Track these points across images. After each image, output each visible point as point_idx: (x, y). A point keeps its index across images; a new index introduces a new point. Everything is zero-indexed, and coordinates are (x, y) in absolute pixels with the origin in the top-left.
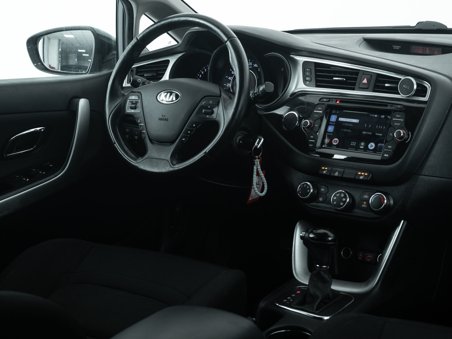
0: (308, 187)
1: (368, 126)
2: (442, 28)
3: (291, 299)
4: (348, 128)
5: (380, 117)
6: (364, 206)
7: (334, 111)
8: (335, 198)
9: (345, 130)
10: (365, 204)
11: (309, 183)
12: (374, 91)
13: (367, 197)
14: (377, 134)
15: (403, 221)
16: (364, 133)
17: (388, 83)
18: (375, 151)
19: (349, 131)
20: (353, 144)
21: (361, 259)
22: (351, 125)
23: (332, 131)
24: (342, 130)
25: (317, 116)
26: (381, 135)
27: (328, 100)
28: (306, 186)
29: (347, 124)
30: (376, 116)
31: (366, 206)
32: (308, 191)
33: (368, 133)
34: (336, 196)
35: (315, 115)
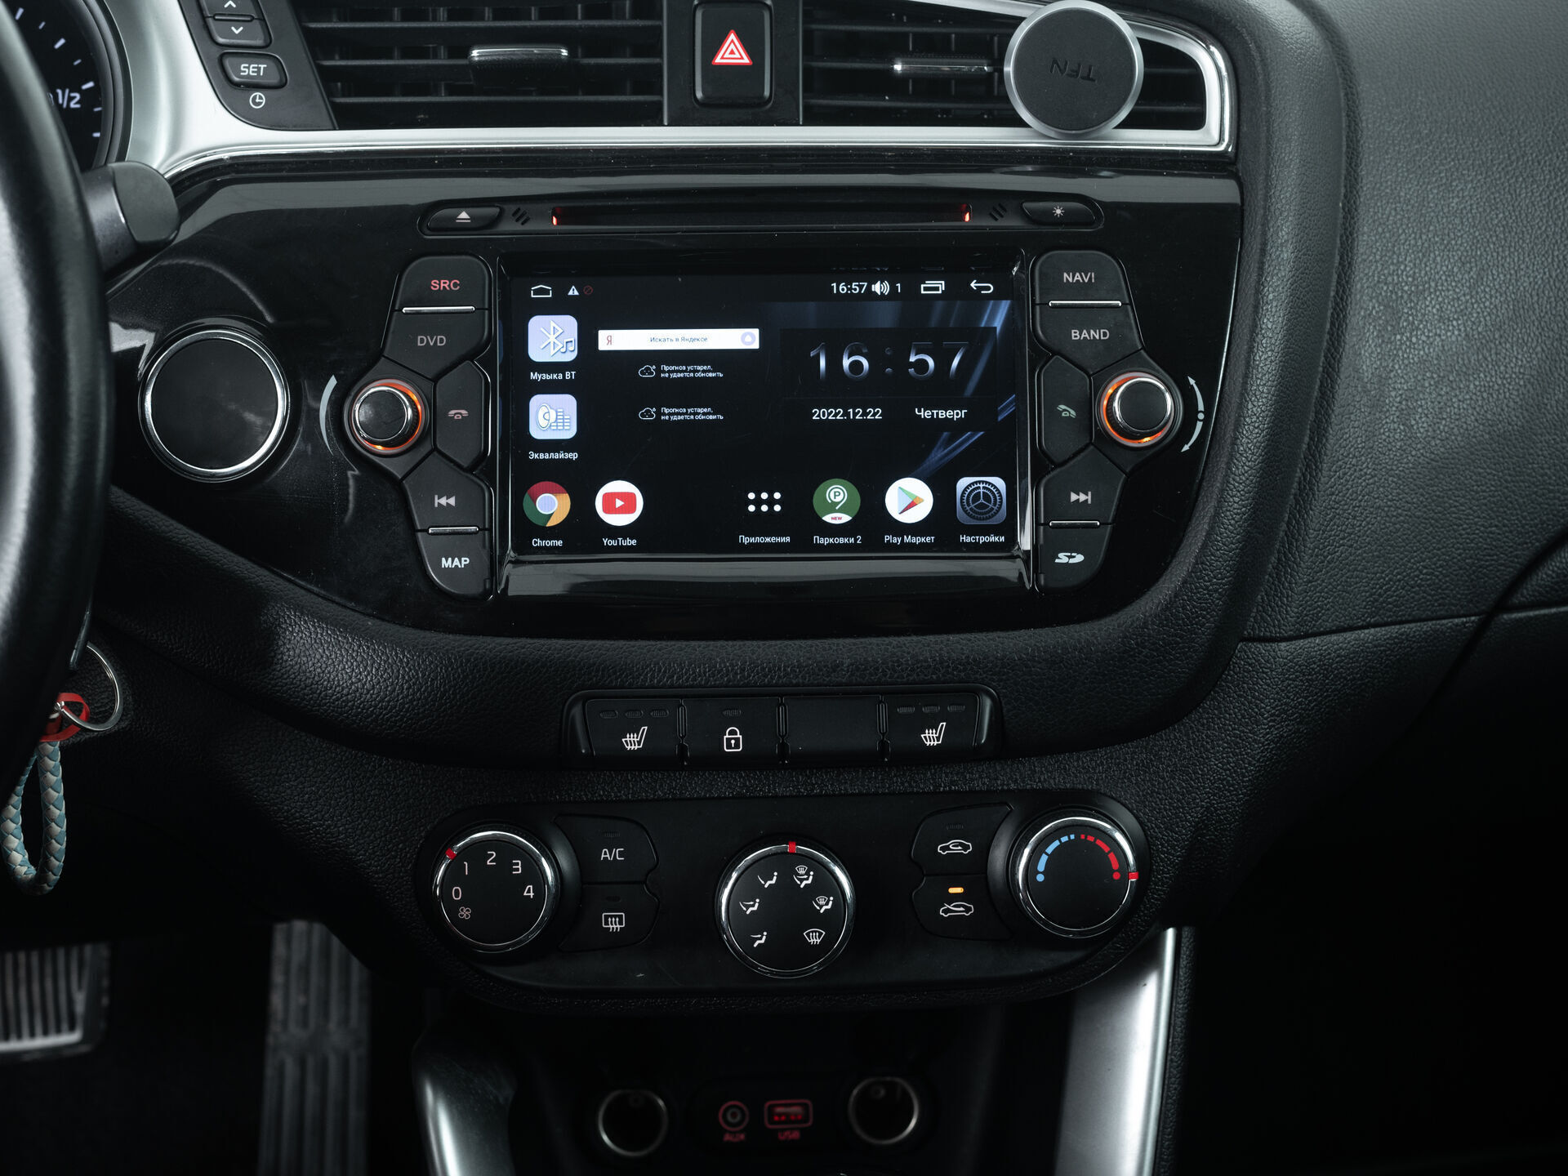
0: (518, 867)
1: (836, 362)
4: (688, 393)
5: (912, 291)
6: (957, 909)
7: (541, 290)
8: (750, 905)
9: (673, 414)
10: (957, 897)
12: (814, 118)
13: (965, 847)
14: (925, 414)
15: (1170, 933)
16: (819, 414)
18: (943, 530)
19: (703, 414)
20: (765, 501)
21: (742, 1137)
22: (703, 371)
23: (569, 431)
24: (648, 414)
25: (440, 340)
26: (957, 415)
27: (493, 211)
28: (504, 862)
29: (675, 373)
30: (878, 288)
31: (968, 909)
32: (529, 892)
33: (857, 414)
34: (758, 892)
35: (422, 341)
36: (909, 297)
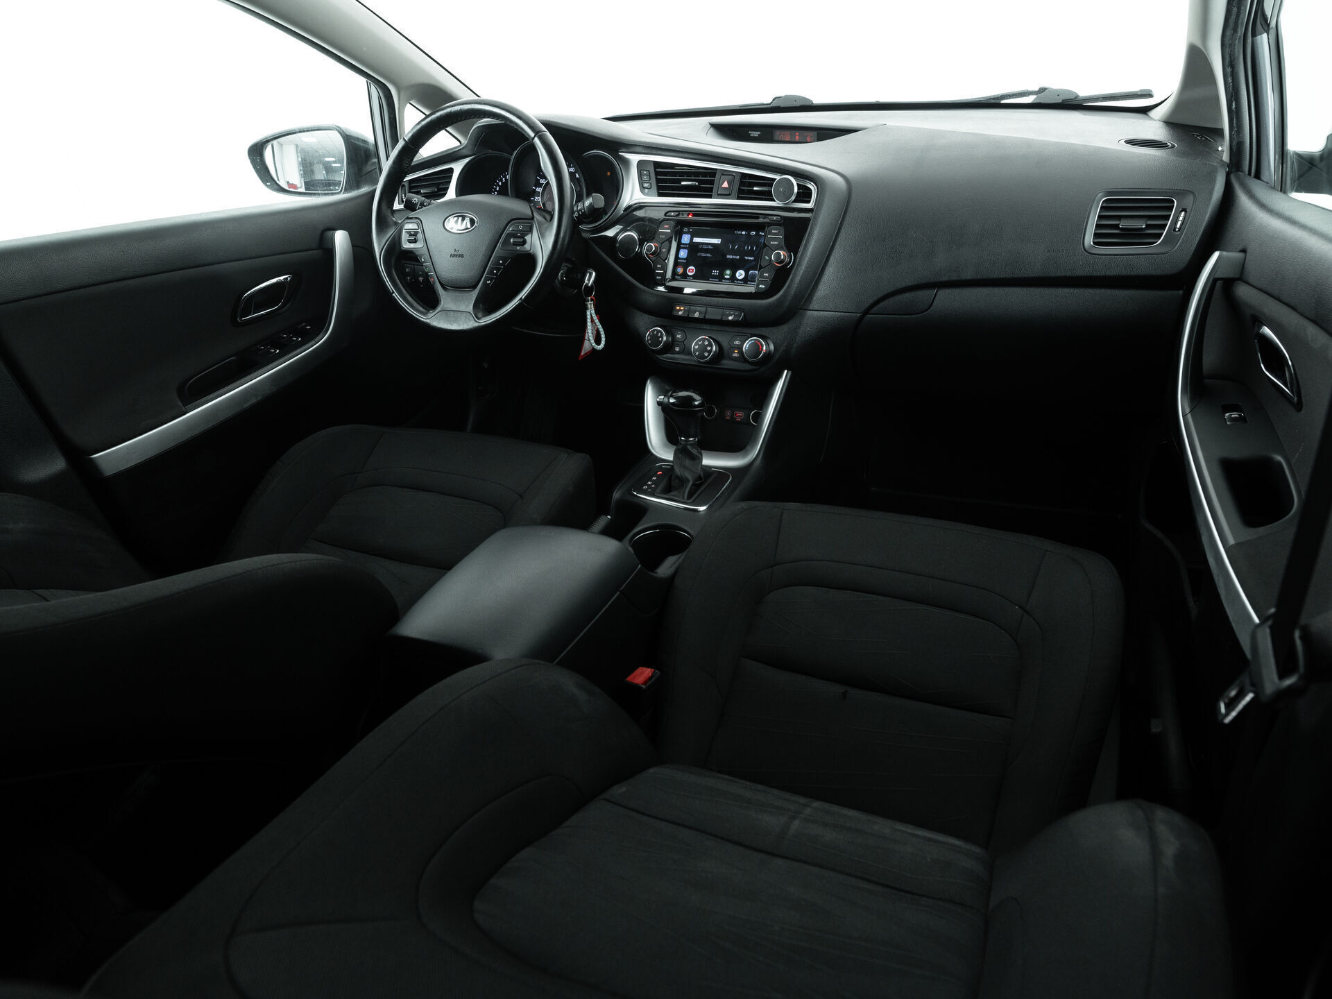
0: (659, 335)
1: (733, 247)
2: (806, 104)
3: (652, 484)
4: (706, 251)
5: (749, 233)
6: (736, 355)
7: (686, 230)
8: (697, 347)
9: (703, 255)
10: (737, 353)
11: (658, 328)
12: (739, 198)
13: (740, 343)
14: (746, 258)
15: (786, 371)
16: (728, 257)
17: (758, 185)
18: (745, 280)
19: (708, 255)
20: (715, 273)
21: (730, 418)
22: (710, 247)
23: (685, 257)
24: (699, 254)
25: (664, 236)
26: (752, 258)
27: (677, 213)
28: (657, 333)
29: (705, 247)
30: (743, 233)
31: (739, 356)
32: (660, 339)
33: (735, 257)
34: (698, 344)
35: (661, 236)
36: (748, 235)
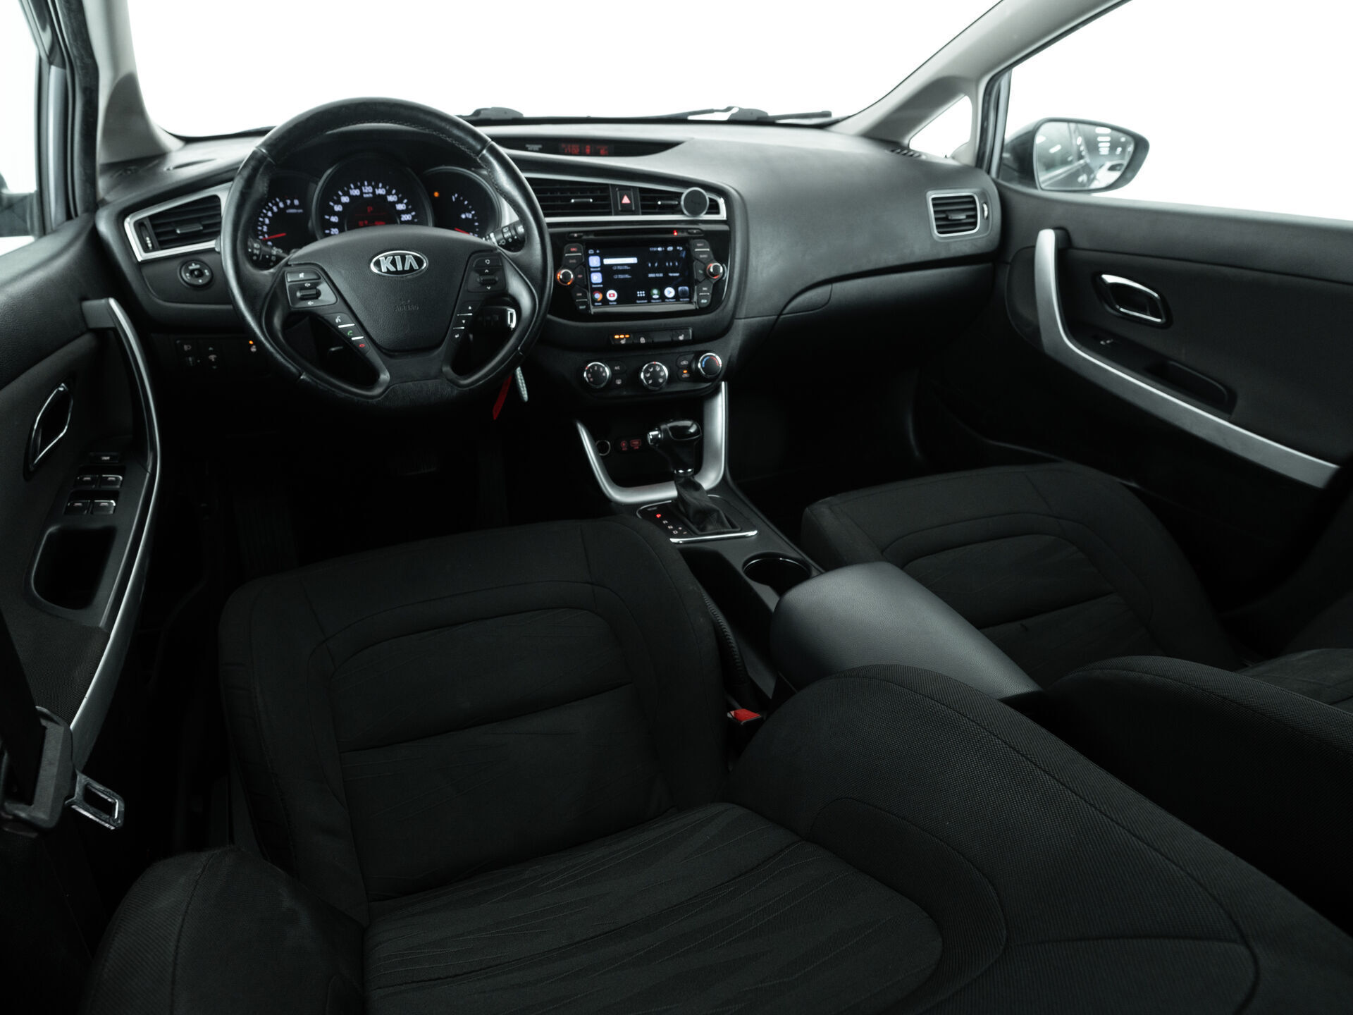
0: (601, 369)
1: (653, 265)
4: (623, 272)
5: (666, 249)
7: (591, 252)
8: (647, 375)
9: (621, 276)
10: (685, 373)
11: (590, 365)
12: (644, 214)
13: (686, 363)
15: (723, 383)
16: (650, 275)
17: (660, 199)
18: (677, 297)
19: (627, 276)
20: (641, 294)
21: (626, 449)
22: (626, 267)
23: (600, 281)
24: (616, 277)
25: (574, 261)
26: (677, 275)
27: (582, 234)
28: (599, 368)
29: (620, 268)
30: (660, 249)
31: (688, 375)
32: (603, 374)
33: (658, 275)
35: (571, 261)
36: (665, 251)
